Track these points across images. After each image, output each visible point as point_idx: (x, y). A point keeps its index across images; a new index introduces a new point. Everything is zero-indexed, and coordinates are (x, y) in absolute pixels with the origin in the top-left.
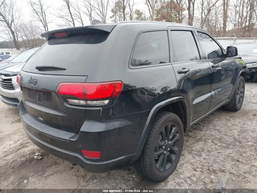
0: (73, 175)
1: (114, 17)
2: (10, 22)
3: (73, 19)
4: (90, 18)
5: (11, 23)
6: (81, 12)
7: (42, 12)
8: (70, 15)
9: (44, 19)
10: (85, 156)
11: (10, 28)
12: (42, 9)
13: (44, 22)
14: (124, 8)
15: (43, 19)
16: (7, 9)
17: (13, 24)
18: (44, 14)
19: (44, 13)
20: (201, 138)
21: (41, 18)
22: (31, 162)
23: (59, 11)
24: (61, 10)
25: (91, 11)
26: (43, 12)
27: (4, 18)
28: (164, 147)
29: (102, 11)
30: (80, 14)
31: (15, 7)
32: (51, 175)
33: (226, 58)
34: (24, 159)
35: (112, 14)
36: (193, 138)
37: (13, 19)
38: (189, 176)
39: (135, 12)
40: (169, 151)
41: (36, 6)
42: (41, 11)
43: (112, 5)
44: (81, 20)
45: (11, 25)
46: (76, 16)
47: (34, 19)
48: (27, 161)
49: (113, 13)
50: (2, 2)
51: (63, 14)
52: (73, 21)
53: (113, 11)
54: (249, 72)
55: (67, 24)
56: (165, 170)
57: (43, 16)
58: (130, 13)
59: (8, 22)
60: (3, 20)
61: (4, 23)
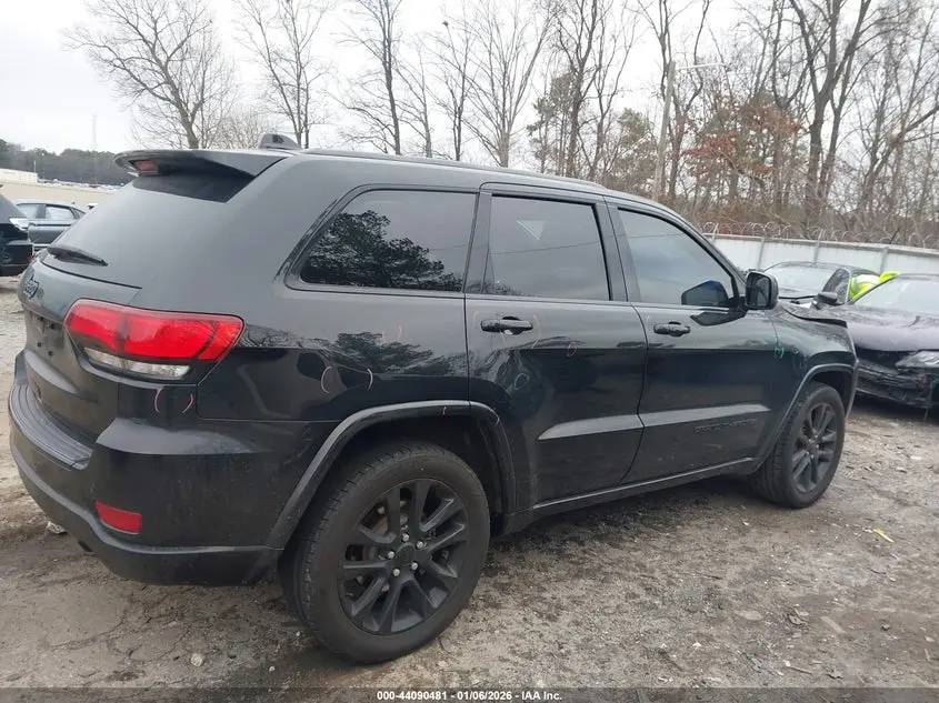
0: (122, 596)
1: (543, 129)
2: (191, 107)
3: (396, 121)
4: (457, 123)
5: (195, 112)
6: (429, 100)
7: (299, 85)
8: (388, 104)
9: (302, 108)
10: (103, 523)
11: (188, 125)
12: (299, 77)
13: (300, 118)
14: (578, 101)
15: (298, 107)
16: (190, 65)
17: (199, 113)
18: (302, 94)
19: (307, 90)
20: (601, 566)
21: (293, 105)
22: (28, 537)
23: (357, 89)
24: (363, 85)
25: (463, 99)
26: (303, 86)
27: (175, 92)
28: (391, 554)
29: (500, 104)
30: (425, 105)
31: (216, 63)
32: (63, 581)
33: (749, 311)
34: (19, 525)
35: (534, 117)
36: (572, 562)
37: (203, 99)
38: (466, 667)
39: (623, 117)
40: (416, 573)
41: (284, 64)
42: (296, 83)
43: (539, 87)
44: (426, 125)
45: (193, 116)
46: (408, 109)
47: (271, 106)
48: (21, 531)
49: (540, 112)
50: (179, 42)
51: (367, 98)
52: (396, 126)
53: (540, 106)
54: (925, 381)
55: (374, 134)
56: (386, 630)
57: (298, 101)
58: (599, 119)
59: (186, 105)
60: (172, 98)
61: (174, 108)
